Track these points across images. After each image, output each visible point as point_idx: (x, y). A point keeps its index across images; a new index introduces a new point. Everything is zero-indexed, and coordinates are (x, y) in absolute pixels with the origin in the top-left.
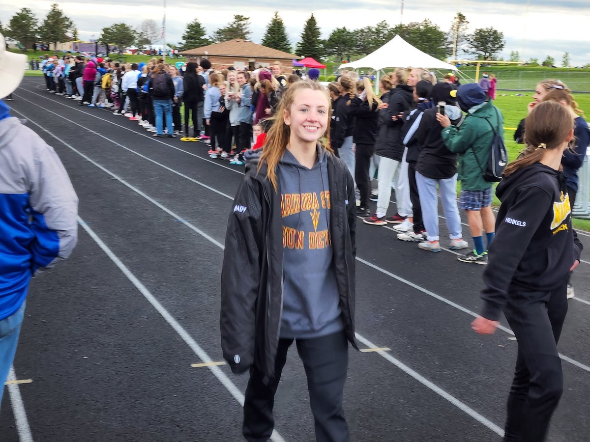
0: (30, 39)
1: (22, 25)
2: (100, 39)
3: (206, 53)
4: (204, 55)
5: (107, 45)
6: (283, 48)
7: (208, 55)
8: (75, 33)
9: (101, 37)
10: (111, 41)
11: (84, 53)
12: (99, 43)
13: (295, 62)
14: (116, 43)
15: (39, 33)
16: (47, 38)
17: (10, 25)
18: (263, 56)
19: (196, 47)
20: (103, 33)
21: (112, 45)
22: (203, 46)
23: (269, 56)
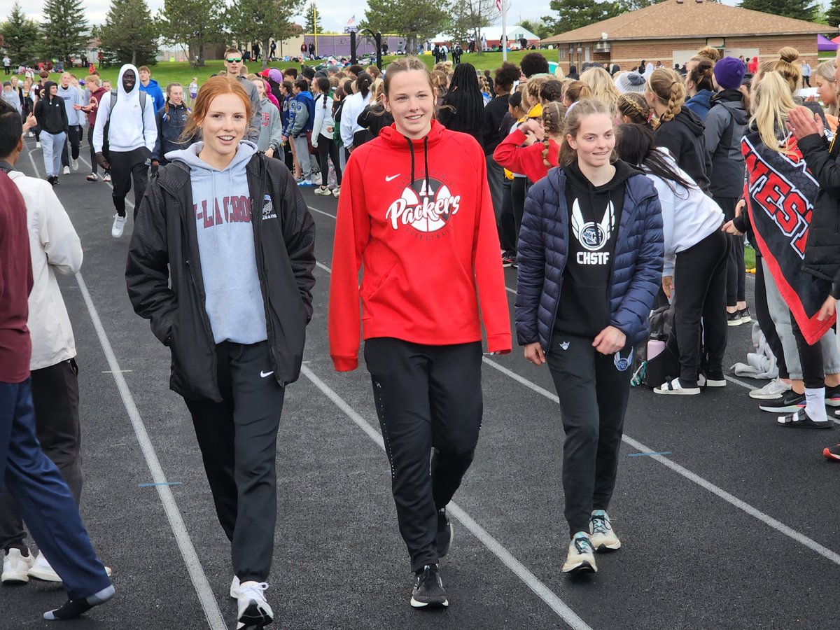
0: (210, 38)
1: (192, 8)
2: (364, 25)
3: (605, 36)
4: (602, 42)
5: (378, 38)
6: (794, 10)
7: (608, 42)
8: (312, 16)
9: (366, 20)
10: (388, 27)
11: (330, 59)
12: (359, 34)
13: (821, 41)
14: (401, 30)
15: (229, 22)
16: (247, 33)
17: (164, 10)
18: (742, 31)
19: (583, 24)
20: (369, 10)
21: (391, 37)
22: (600, 20)
23: (758, 32)
